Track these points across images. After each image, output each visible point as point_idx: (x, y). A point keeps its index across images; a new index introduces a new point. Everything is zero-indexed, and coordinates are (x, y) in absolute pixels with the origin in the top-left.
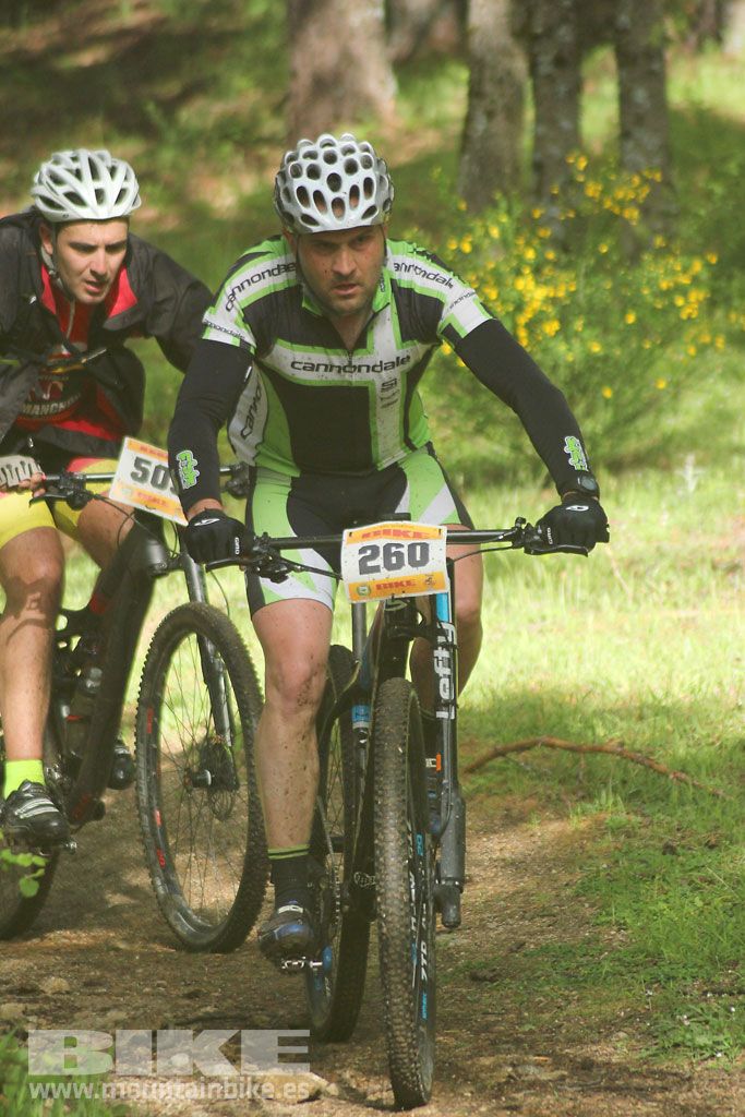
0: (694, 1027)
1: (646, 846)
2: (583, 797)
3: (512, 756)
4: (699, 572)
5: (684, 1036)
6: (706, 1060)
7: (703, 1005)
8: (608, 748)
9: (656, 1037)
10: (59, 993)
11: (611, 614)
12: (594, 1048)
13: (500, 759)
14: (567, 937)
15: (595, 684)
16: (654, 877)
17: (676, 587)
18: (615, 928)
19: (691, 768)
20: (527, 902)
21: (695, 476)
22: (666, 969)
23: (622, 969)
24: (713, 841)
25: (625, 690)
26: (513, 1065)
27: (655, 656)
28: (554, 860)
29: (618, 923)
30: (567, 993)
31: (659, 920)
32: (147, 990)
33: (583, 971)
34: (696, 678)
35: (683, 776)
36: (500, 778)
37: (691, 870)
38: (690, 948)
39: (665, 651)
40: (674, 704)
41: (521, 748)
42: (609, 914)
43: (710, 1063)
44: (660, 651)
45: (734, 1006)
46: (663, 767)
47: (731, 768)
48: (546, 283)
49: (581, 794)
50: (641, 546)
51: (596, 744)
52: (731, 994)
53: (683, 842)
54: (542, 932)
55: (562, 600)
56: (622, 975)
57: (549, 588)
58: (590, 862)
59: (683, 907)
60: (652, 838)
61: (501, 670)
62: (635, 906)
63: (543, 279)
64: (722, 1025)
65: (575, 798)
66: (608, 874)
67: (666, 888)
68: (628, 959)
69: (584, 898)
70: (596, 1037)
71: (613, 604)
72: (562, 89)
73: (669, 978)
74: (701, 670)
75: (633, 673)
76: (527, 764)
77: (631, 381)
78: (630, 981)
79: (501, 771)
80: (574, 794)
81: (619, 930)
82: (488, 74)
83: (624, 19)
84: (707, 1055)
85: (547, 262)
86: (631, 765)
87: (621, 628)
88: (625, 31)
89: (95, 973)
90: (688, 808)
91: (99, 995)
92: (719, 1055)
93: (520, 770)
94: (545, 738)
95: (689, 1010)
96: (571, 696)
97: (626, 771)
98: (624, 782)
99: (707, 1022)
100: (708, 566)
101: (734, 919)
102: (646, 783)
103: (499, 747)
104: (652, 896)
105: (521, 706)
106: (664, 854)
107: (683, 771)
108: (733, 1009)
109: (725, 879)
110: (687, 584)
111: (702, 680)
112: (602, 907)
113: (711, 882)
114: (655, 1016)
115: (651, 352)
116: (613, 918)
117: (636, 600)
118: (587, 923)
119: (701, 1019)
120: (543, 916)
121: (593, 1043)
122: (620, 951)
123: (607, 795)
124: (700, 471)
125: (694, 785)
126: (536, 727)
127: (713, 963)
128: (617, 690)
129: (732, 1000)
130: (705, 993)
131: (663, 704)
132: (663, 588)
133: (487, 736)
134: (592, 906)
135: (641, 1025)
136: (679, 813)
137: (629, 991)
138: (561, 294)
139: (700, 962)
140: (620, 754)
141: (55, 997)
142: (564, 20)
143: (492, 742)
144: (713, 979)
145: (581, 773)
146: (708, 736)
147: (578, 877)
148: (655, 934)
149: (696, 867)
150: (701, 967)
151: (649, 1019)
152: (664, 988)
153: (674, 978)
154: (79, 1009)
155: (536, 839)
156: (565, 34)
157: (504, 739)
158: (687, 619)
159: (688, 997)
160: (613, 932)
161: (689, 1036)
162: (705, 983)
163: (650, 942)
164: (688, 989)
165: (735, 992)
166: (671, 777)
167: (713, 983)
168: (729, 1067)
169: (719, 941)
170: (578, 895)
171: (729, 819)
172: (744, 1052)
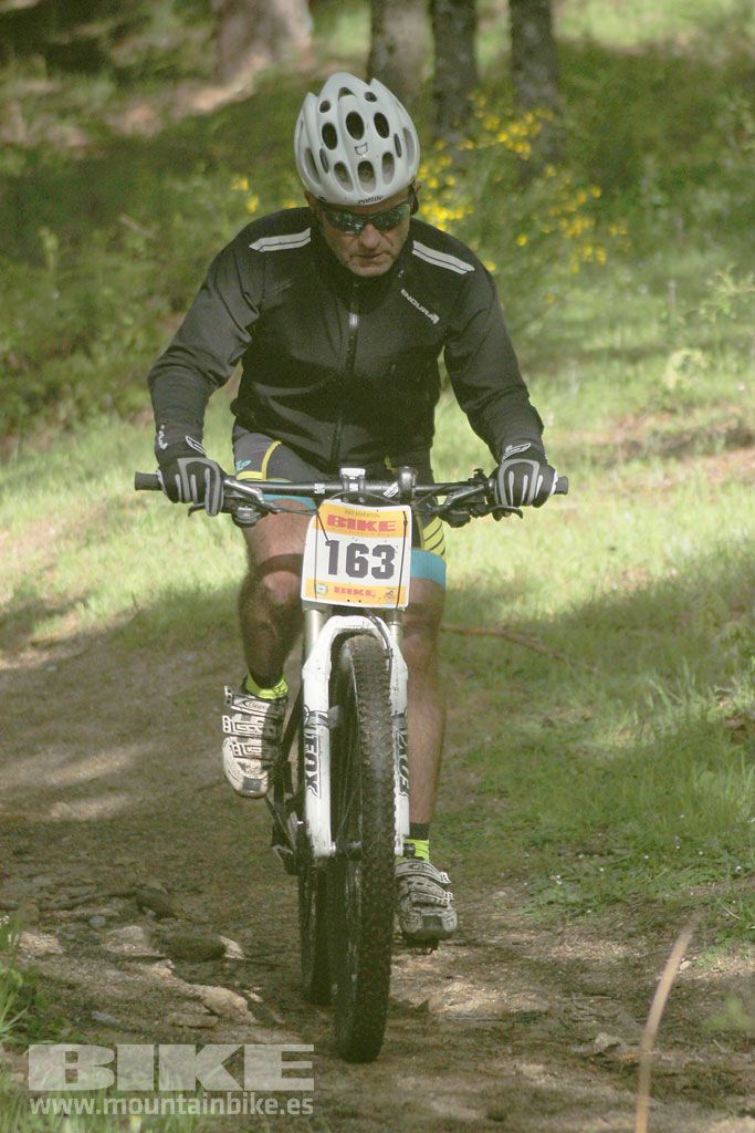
0: (567, 886)
1: (527, 720)
2: (470, 677)
4: (581, 469)
5: (557, 895)
6: (578, 916)
7: (576, 866)
8: (492, 630)
9: (532, 895)
12: (476, 906)
14: (454, 805)
15: (484, 572)
16: (533, 749)
18: (498, 796)
19: (570, 647)
21: (577, 380)
22: (543, 833)
23: (503, 833)
24: (588, 715)
25: (509, 577)
27: (538, 546)
29: (500, 792)
30: (452, 856)
31: (538, 789)
32: (71, 857)
33: (468, 836)
34: (575, 566)
35: (562, 655)
37: (567, 742)
39: (548, 541)
42: (492, 783)
43: (581, 919)
44: (543, 542)
45: (603, 867)
46: (541, 647)
47: (606, 647)
48: (446, 205)
49: (468, 673)
51: (483, 628)
52: (601, 855)
53: (562, 716)
56: (502, 838)
58: (476, 735)
59: (559, 775)
60: (532, 712)
62: (516, 775)
63: (444, 202)
64: (592, 883)
65: (463, 677)
66: (492, 747)
67: (544, 758)
68: (510, 824)
69: (469, 769)
70: (478, 896)
72: (459, 25)
73: (546, 841)
74: (580, 558)
75: (518, 562)
77: (522, 294)
78: (510, 844)
80: (463, 672)
81: (501, 798)
84: (578, 911)
85: (447, 187)
86: (515, 647)
89: (24, 843)
90: (565, 685)
91: (27, 863)
92: (589, 911)
95: (563, 870)
96: (462, 583)
97: (510, 651)
98: (508, 662)
99: (579, 881)
100: (588, 463)
101: (605, 786)
102: (528, 662)
104: (532, 766)
107: (562, 650)
108: (602, 870)
109: (598, 749)
111: (581, 566)
112: (486, 777)
113: (585, 752)
114: (532, 876)
115: (539, 267)
116: (496, 787)
118: (473, 791)
119: (573, 878)
121: (476, 901)
122: (501, 817)
123: (492, 674)
124: (581, 376)
125: (571, 663)
127: (585, 825)
128: (504, 577)
129: (603, 861)
130: (578, 854)
134: (477, 775)
135: (519, 884)
136: (558, 689)
137: (509, 853)
138: (459, 216)
139: (573, 826)
140: (503, 636)
144: (585, 841)
145: (469, 654)
147: (466, 749)
148: (533, 801)
149: (572, 739)
150: (575, 830)
151: (526, 878)
152: (541, 850)
153: (550, 841)
154: (8, 876)
158: (568, 511)
159: (562, 858)
160: (495, 800)
161: (561, 894)
162: (577, 845)
163: (528, 808)
164: (562, 851)
165: (605, 853)
166: (551, 656)
167: (584, 845)
168: (598, 921)
169: (590, 807)
170: (464, 765)
171: (602, 695)
172: (611, 908)
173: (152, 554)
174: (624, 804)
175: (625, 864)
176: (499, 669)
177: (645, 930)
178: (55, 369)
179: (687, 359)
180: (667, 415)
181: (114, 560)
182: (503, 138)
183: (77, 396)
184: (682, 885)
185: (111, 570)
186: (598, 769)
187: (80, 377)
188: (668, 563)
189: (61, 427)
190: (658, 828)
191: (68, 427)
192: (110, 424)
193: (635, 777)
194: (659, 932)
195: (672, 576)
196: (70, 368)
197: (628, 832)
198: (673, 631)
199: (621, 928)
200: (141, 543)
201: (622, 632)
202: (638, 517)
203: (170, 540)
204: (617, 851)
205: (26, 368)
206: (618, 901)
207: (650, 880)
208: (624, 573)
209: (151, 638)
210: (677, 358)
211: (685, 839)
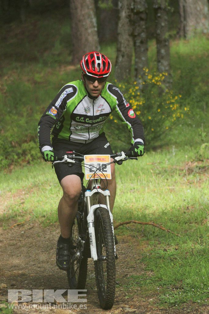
0: (170, 298)
1: (159, 249)
3: (125, 225)
4: (175, 177)
5: (167, 300)
6: (173, 306)
7: (173, 292)
8: (150, 223)
9: (160, 300)
10: (4, 288)
11: (152, 187)
13: (122, 226)
14: (138, 273)
15: (147, 206)
16: (161, 258)
17: (169, 180)
18: (150, 271)
19: (172, 228)
20: (128, 264)
21: (175, 151)
22: (163, 282)
23: (152, 282)
24: (177, 248)
25: (155, 208)
26: (122, 308)
27: (163, 199)
28: (135, 253)
29: (151, 270)
30: (137, 288)
31: (162, 269)
33: (142, 282)
34: (174, 205)
35: (169, 231)
36: (122, 231)
37: (171, 256)
38: (170, 276)
39: (166, 198)
40: (167, 212)
41: (127, 223)
42: (149, 267)
43: (174, 307)
44: (164, 198)
46: (164, 229)
47: (182, 229)
48: (137, 101)
49: (142, 235)
50: (160, 169)
51: (147, 222)
52: (180, 289)
54: (131, 272)
55: (139, 184)
56: (152, 284)
57: (136, 181)
58: (145, 253)
59: (168, 265)
60: (161, 247)
61: (123, 202)
62: (156, 265)
63: (136, 100)
64: (177, 297)
65: (141, 236)
66: (149, 257)
67: (164, 260)
68: (154, 279)
69: (142, 263)
70: (145, 300)
71: (152, 185)
72: (142, 49)
73: (164, 284)
74: (175, 203)
75: (157, 203)
76: (128, 227)
77: (159, 126)
78: (154, 285)
79: (122, 229)
80: (141, 235)
81: (152, 271)
82: (122, 45)
83: (159, 31)
84: (173, 305)
85: (137, 95)
86: (156, 228)
87: (154, 191)
88: (159, 35)
89: (14, 282)
90: (170, 239)
91: (14, 288)
92: (176, 305)
93: (127, 229)
94: (133, 221)
95: (169, 293)
96: (141, 209)
97: (155, 229)
98: (154, 232)
99: (174, 296)
100: (178, 175)
101: (181, 269)
102: (160, 233)
103: (121, 223)
104: (160, 263)
105: (128, 212)
106: (164, 251)
107: (169, 229)
108: (180, 293)
109: (179, 258)
110: (171, 180)
112: (147, 266)
113: (176, 259)
114: (160, 294)
115: (164, 119)
116: (150, 268)
117: (158, 184)
118: (143, 270)
119: (172, 295)
120: (131, 268)
121: (144, 302)
122: (151, 277)
123: (149, 236)
124: (176, 150)
125: (172, 233)
126: (131, 218)
127: (175, 280)
129: (180, 290)
130: (173, 288)
131: (165, 211)
132: (166, 181)
133: (118, 220)
134: (145, 265)
135: (156, 297)
136: (168, 240)
137: (154, 288)
138: (141, 103)
139: (172, 280)
140: (152, 225)
141: (3, 289)
142: (143, 31)
143: (120, 221)
144: (176, 285)
145: (143, 230)
146: (176, 220)
147: (141, 257)
148: (161, 273)
150: (173, 282)
152: (163, 287)
153: (165, 285)
155: (130, 247)
156: (143, 35)
157: (123, 220)
158: (172, 189)
159: (169, 290)
160: (150, 272)
161: (168, 300)
162: (173, 286)
163: (159, 275)
164: (169, 288)
165: (181, 288)
166: (166, 231)
167: (176, 286)
168: (179, 308)
169: (177, 275)
170: (141, 262)
171: (181, 242)
172: (183, 304)
173: (52, 199)
174: (187, 274)
175: (187, 291)
176: (151, 235)
177: (193, 311)
178: (25, 146)
179: (206, 146)
180: (200, 162)
181: (41, 201)
182: (153, 81)
183: (31, 154)
184: (203, 298)
185: (40, 204)
186: (179, 264)
187: (32, 148)
188: (200, 205)
189: (26, 162)
190: (197, 281)
191: (29, 163)
192: (41, 162)
193: (190, 266)
194: (197, 312)
195: (201, 208)
196: (29, 145)
197: (188, 282)
198: (202, 224)
199: (186, 310)
200: (49, 196)
201: (187, 224)
202: (192, 191)
203: (57, 196)
204: (185, 288)
205: (17, 145)
206: (185, 302)
207: (194, 296)
208: (188, 207)
209: (51, 224)
210: (203, 146)
211: (205, 285)
